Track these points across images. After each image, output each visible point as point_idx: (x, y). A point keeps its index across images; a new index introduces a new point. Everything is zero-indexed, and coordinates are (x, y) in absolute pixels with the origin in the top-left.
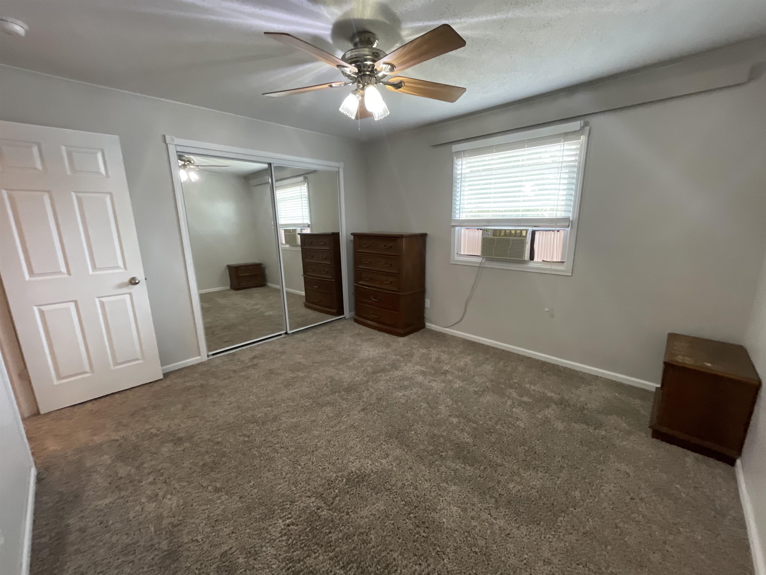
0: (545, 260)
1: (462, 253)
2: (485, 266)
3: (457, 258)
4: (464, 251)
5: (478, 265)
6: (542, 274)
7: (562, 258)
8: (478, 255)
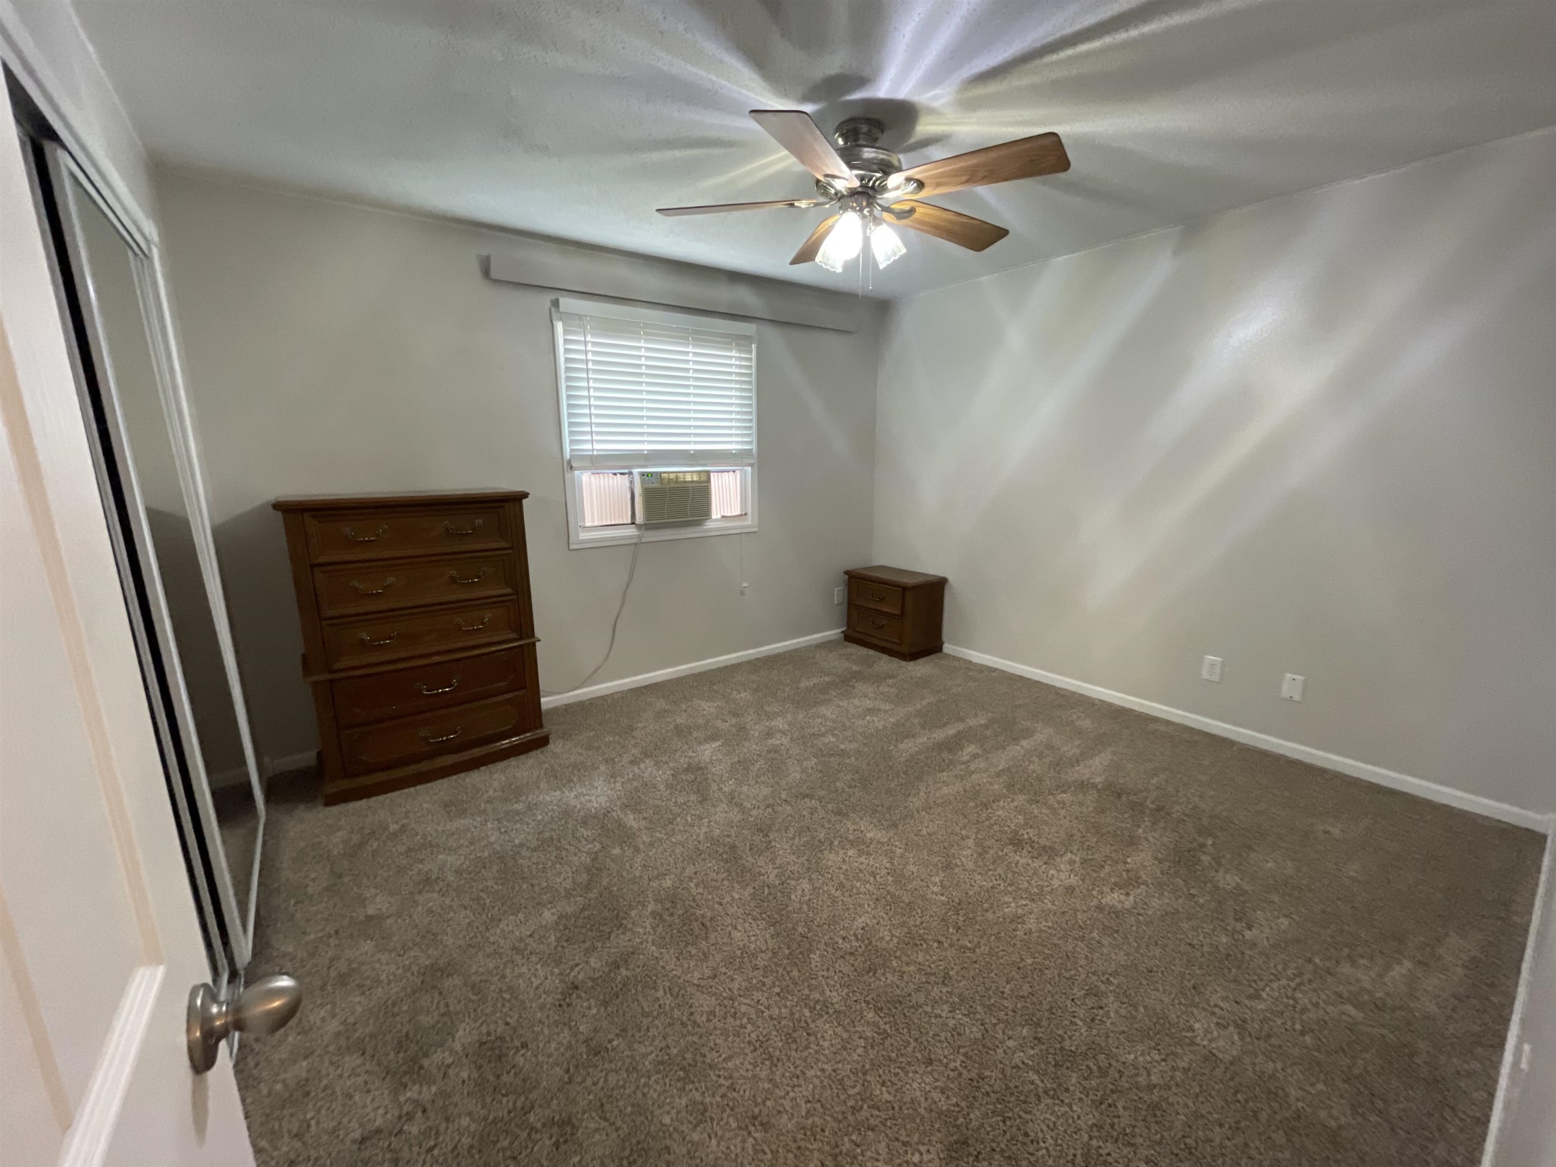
0: (726, 514)
1: (588, 524)
2: (644, 540)
3: (583, 536)
4: (593, 521)
5: (634, 541)
6: (725, 536)
7: (741, 510)
8: (625, 522)
